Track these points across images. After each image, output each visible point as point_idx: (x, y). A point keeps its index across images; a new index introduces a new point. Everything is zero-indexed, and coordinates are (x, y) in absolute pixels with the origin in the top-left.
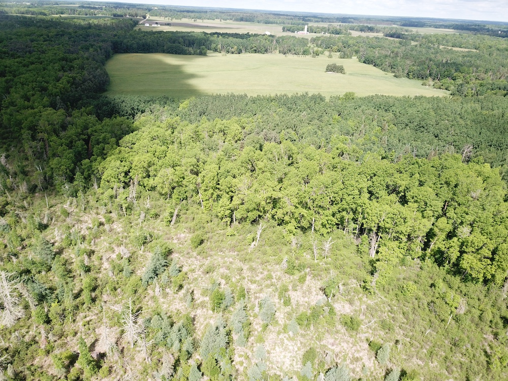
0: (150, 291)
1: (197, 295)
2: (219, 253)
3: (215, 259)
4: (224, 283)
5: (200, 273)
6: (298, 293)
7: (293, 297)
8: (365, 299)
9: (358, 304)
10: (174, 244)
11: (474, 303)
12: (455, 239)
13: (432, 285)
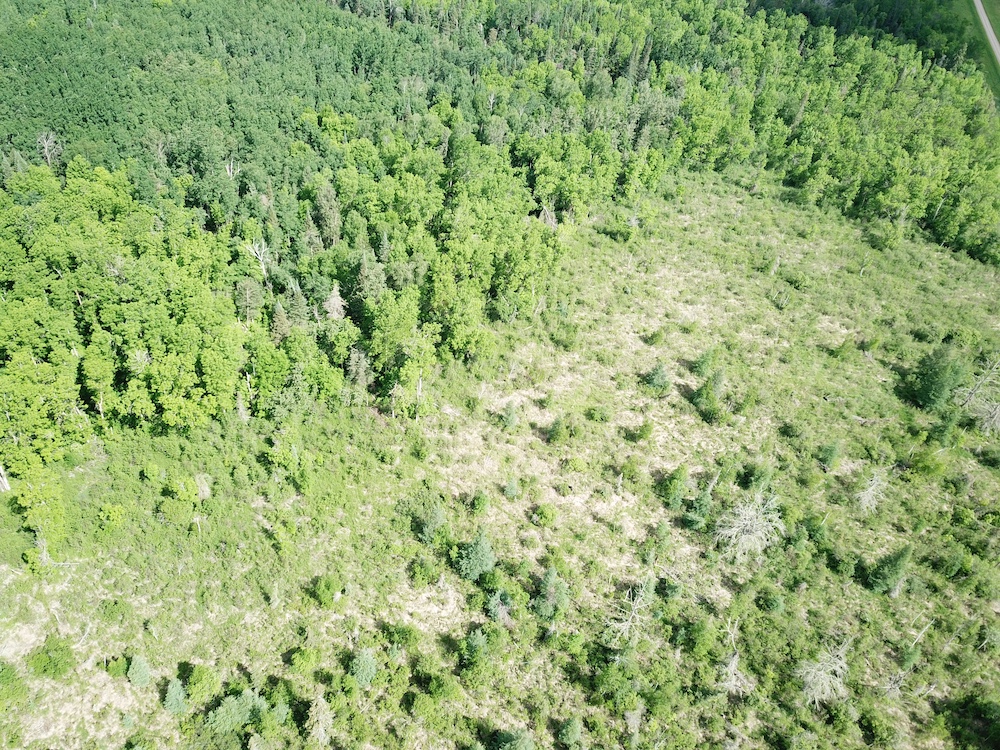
11: (215, 462)
12: (133, 383)
13: (142, 475)
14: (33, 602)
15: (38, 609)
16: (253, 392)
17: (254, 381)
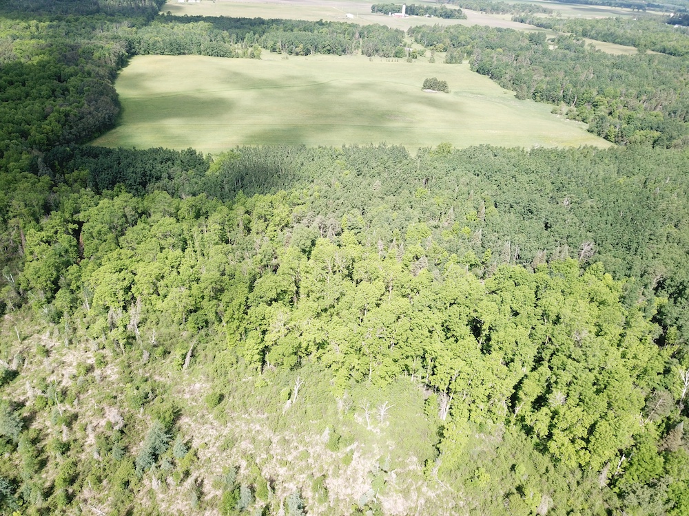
0: (146, 482)
1: (207, 487)
2: (243, 416)
3: (237, 426)
4: (245, 466)
5: (215, 449)
6: (340, 481)
7: (332, 487)
8: (424, 489)
9: (415, 498)
10: (185, 400)
11: (562, 496)
12: (544, 410)
13: (513, 467)
14: (414, 489)
15: (414, 495)
16: (619, 470)
17: (625, 464)
